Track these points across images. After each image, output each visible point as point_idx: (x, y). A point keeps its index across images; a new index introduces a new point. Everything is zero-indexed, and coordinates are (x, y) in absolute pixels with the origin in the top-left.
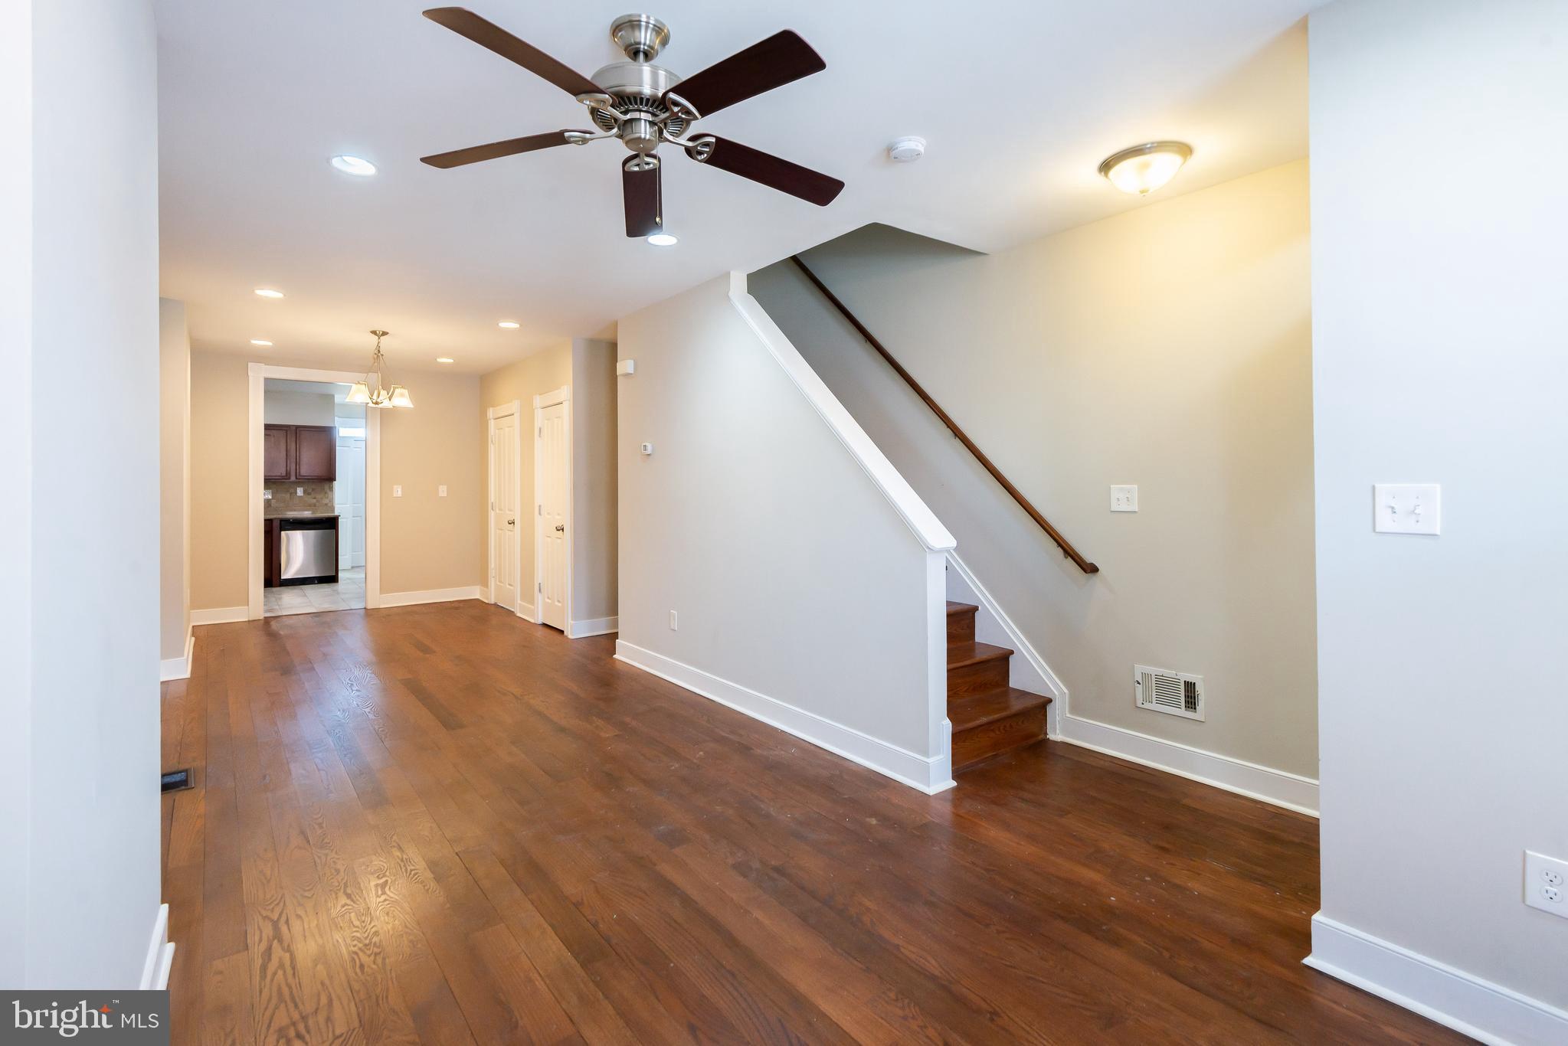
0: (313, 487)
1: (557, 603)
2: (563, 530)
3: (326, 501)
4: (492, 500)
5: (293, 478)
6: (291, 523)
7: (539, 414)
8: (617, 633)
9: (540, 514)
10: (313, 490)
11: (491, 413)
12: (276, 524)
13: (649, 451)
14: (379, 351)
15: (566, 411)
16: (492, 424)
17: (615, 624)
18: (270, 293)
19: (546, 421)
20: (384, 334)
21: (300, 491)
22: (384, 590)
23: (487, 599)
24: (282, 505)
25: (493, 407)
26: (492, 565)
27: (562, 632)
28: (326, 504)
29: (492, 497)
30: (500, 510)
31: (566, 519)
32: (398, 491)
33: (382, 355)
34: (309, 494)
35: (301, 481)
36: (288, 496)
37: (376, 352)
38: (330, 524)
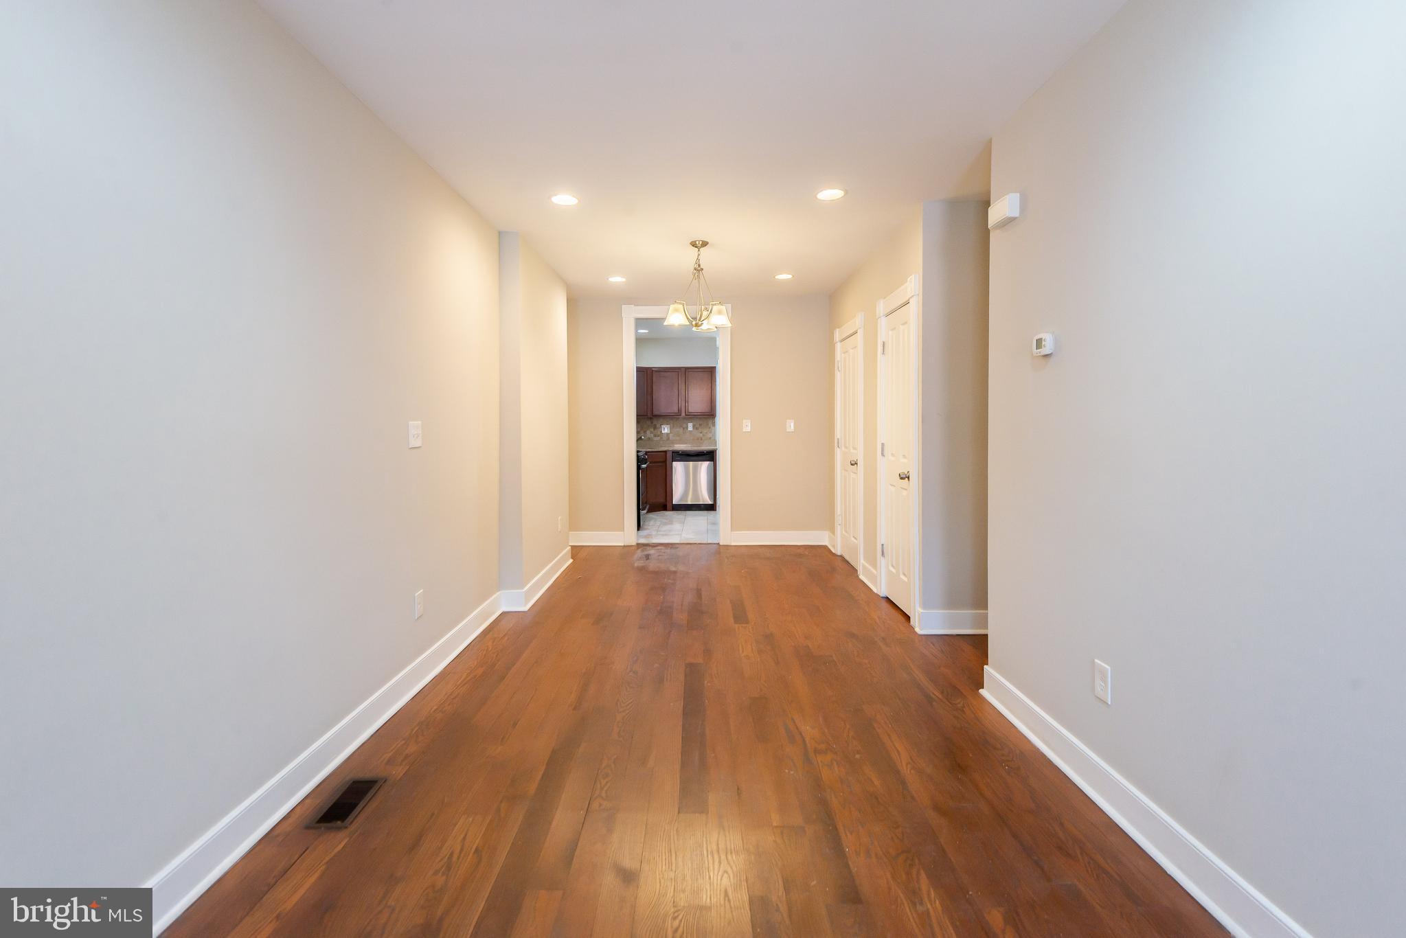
0: (701, 422)
1: (902, 577)
2: (908, 478)
3: (710, 435)
4: (838, 437)
5: (683, 414)
6: (680, 455)
7: (883, 323)
8: (986, 636)
9: (883, 454)
10: (700, 425)
11: (837, 335)
12: (669, 456)
13: (1046, 350)
14: (699, 266)
15: (914, 313)
16: (838, 346)
17: (984, 622)
18: (564, 199)
19: (890, 332)
20: (705, 244)
21: (690, 426)
22: (734, 527)
23: (834, 546)
24: (678, 438)
25: (839, 328)
26: (839, 509)
27: (908, 618)
28: (710, 438)
29: (838, 434)
30: (846, 447)
31: (912, 464)
32: (747, 426)
33: (702, 269)
34: (697, 429)
35: (691, 417)
36: (681, 430)
37: (696, 266)
38: (710, 456)
